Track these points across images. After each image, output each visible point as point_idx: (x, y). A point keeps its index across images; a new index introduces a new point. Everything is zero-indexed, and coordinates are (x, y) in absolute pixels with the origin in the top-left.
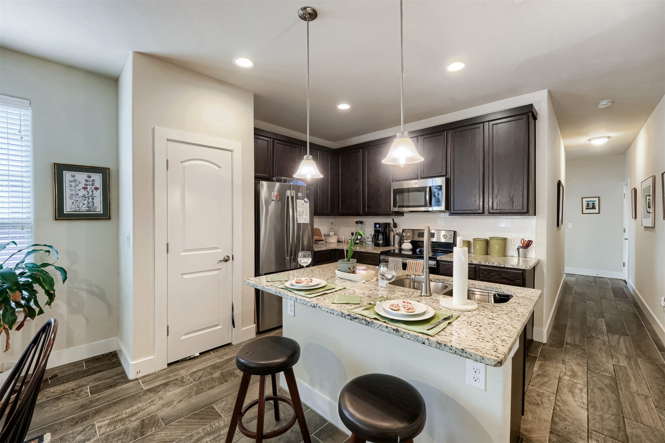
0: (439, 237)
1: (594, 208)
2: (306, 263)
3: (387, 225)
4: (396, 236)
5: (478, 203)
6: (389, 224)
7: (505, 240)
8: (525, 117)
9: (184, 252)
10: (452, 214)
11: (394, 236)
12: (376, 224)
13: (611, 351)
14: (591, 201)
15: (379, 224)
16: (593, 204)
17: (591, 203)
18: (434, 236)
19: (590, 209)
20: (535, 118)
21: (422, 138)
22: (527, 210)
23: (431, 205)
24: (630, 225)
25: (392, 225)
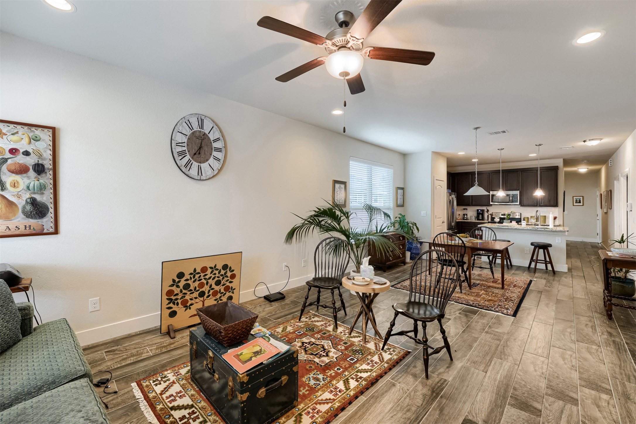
0: (513, 216)
1: (580, 202)
3: (483, 211)
4: (489, 216)
5: (534, 202)
7: (545, 216)
8: (555, 170)
9: (437, 219)
10: (522, 206)
11: (488, 216)
12: (478, 210)
15: (480, 210)
16: (580, 200)
17: (578, 200)
19: (578, 203)
20: (558, 169)
21: (507, 173)
22: (556, 205)
23: (512, 202)
24: (599, 212)
25: (486, 210)
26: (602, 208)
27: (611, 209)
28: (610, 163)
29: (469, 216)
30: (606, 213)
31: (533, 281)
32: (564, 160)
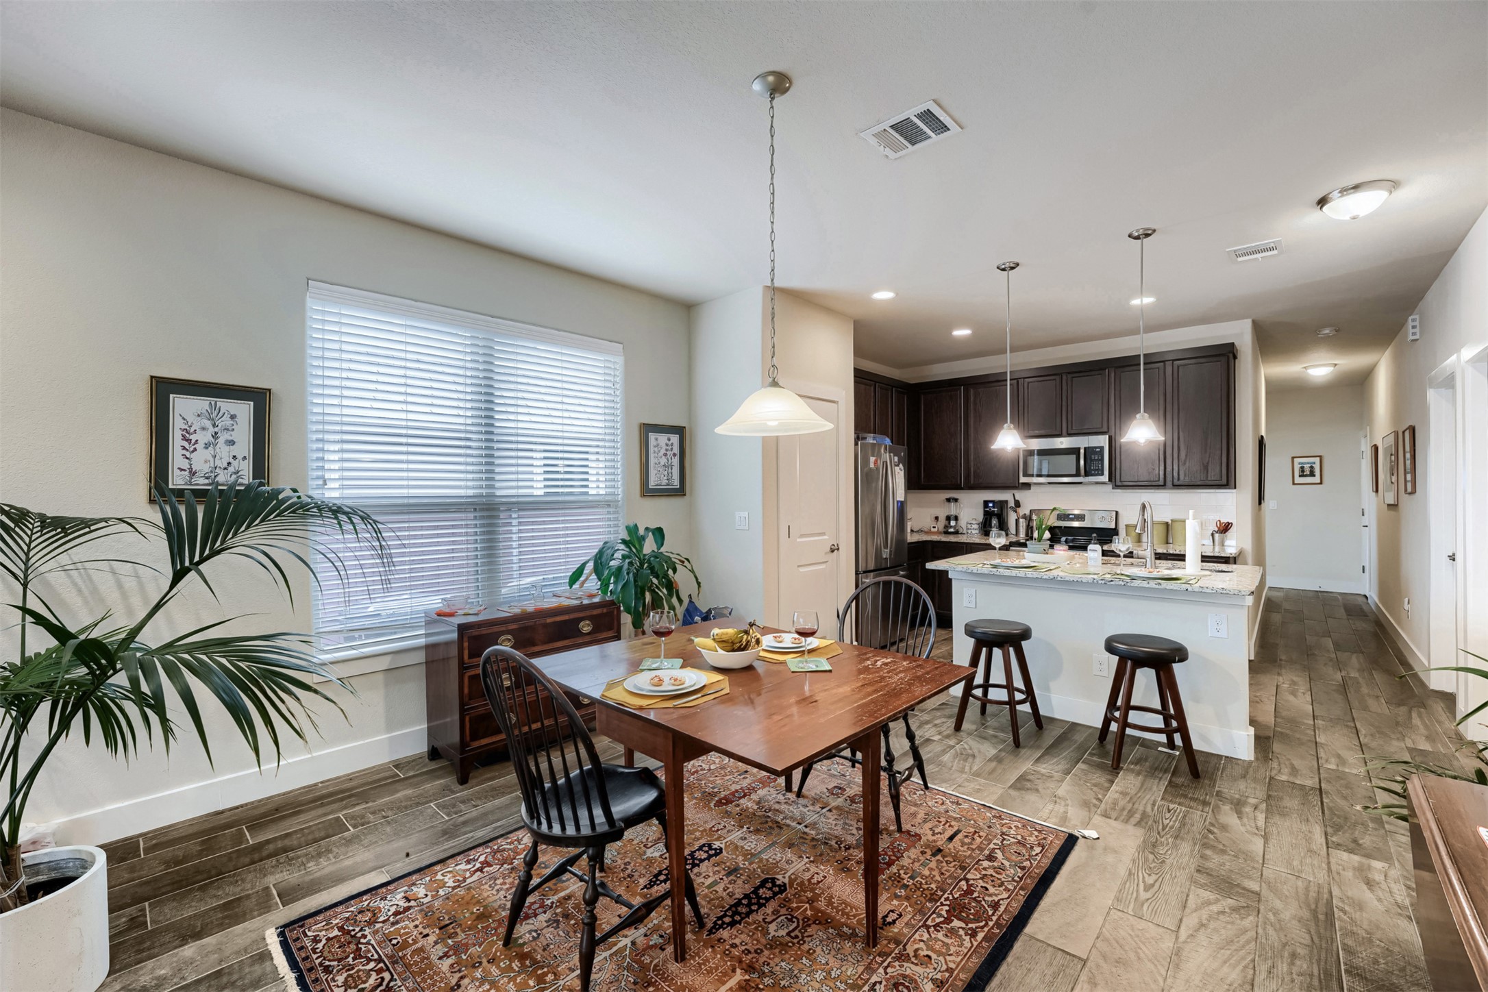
0: (1092, 521)
1: (1312, 474)
2: (999, 543)
3: (1002, 504)
4: (1021, 520)
5: (1157, 472)
6: (1006, 502)
8: (1224, 359)
9: (799, 538)
10: (1116, 486)
11: (1017, 521)
12: (986, 503)
13: (1339, 665)
14: (1308, 463)
15: (992, 501)
16: (1312, 467)
17: (1307, 467)
18: (1084, 518)
19: (1306, 476)
20: (1235, 357)
21: (1070, 376)
22: (1227, 481)
23: (1087, 474)
24: (1370, 502)
25: (1012, 504)
26: (1377, 491)
27: (1414, 492)
28: (1411, 331)
29: (963, 523)
30: (1393, 507)
31: (1081, 842)
32: (1256, 325)
